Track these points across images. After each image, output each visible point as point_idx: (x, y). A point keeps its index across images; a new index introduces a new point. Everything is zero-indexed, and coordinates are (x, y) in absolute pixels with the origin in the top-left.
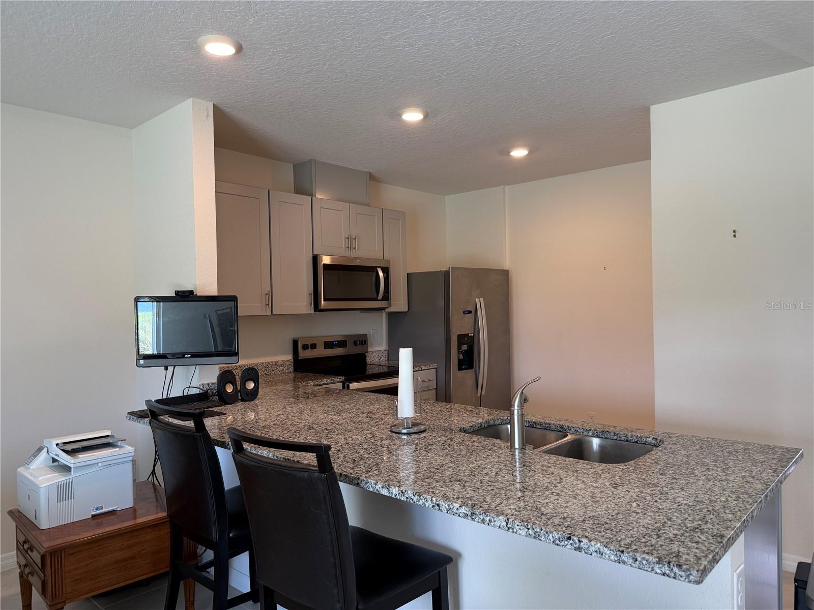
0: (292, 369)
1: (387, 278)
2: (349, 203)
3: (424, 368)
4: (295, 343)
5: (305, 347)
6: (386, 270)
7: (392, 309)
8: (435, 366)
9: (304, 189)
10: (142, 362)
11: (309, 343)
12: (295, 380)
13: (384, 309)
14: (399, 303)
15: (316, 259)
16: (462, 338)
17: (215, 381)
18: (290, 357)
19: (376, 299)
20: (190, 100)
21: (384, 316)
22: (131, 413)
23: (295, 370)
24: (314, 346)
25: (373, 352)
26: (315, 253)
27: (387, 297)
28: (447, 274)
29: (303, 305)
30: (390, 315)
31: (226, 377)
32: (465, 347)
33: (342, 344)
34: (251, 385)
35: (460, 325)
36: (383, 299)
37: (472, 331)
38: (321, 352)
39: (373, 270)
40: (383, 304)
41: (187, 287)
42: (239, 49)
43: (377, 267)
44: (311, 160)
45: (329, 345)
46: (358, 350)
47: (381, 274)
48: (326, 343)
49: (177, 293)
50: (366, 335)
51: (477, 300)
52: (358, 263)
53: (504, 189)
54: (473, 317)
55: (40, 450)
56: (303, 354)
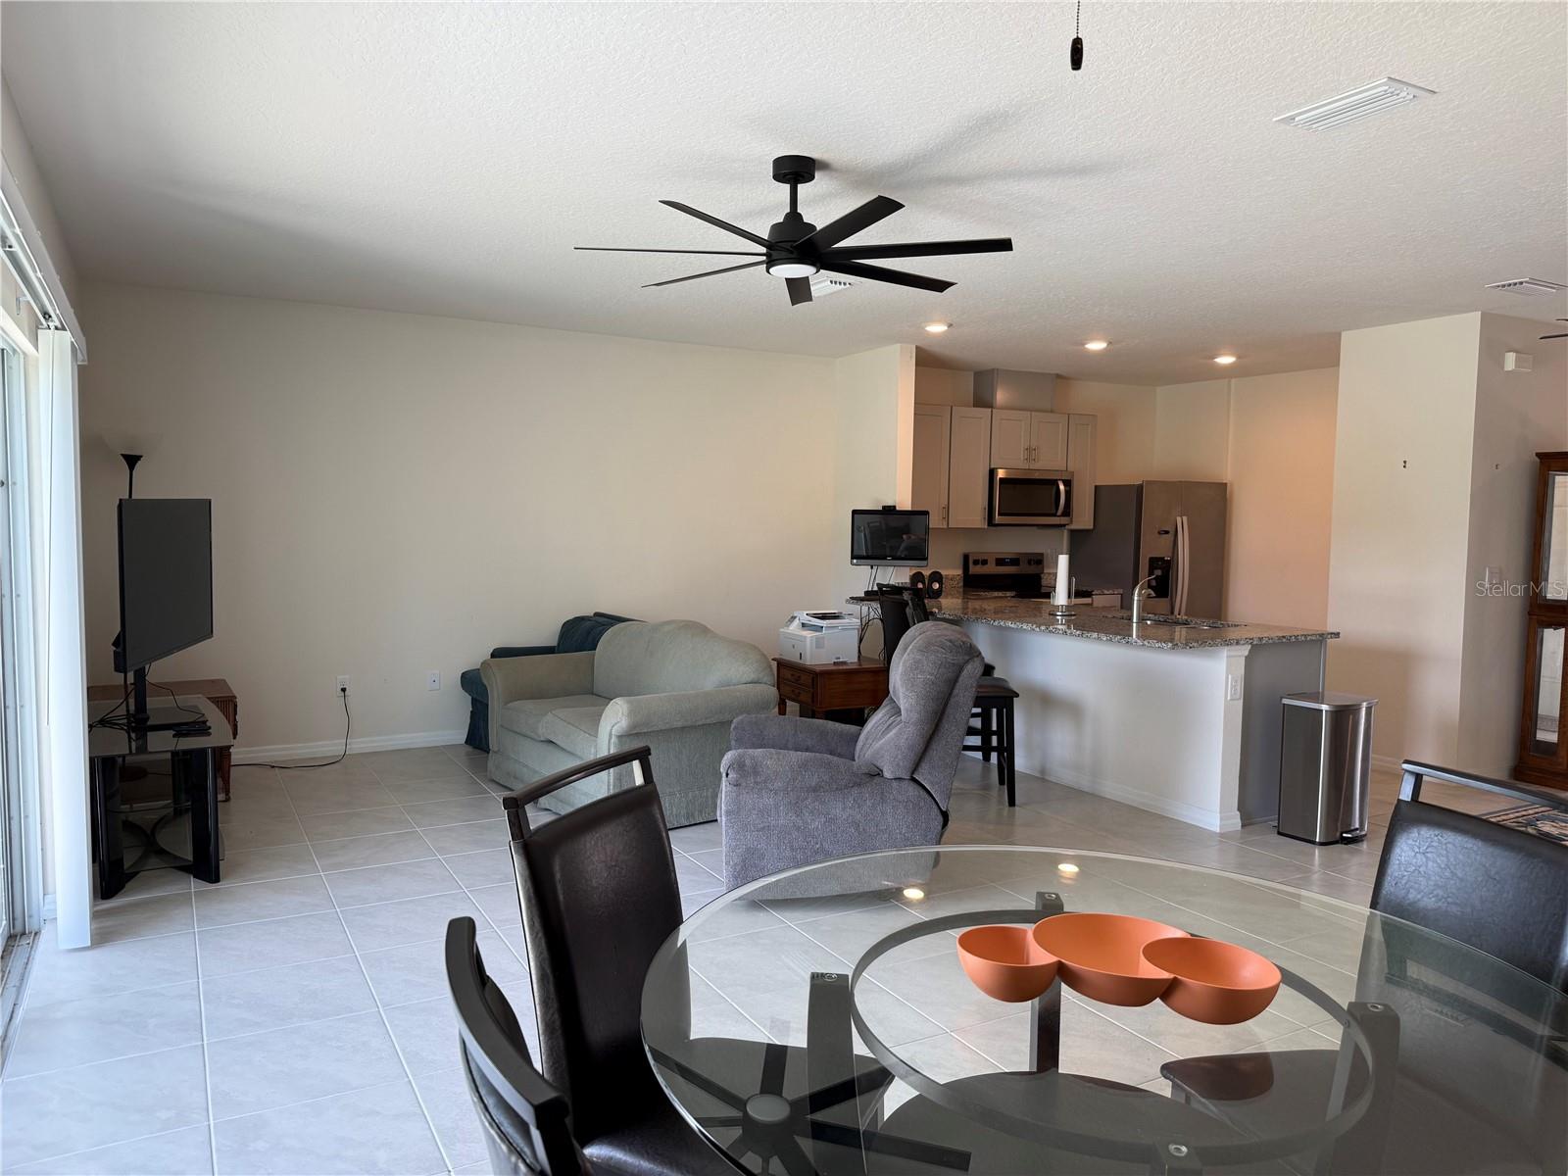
0: (961, 584)
1: (1068, 493)
2: (1031, 411)
3: (1106, 592)
4: (966, 557)
5: (976, 562)
6: (1068, 483)
7: (1073, 527)
8: (1121, 591)
9: (983, 401)
10: (855, 561)
11: (980, 558)
12: (965, 593)
13: (1064, 525)
14: (1083, 519)
15: (992, 473)
16: (1154, 563)
17: (908, 581)
18: (960, 572)
19: (1055, 515)
20: (899, 345)
21: (1066, 533)
22: (852, 598)
23: (965, 585)
24: (985, 562)
25: (1049, 574)
26: (992, 467)
27: (1067, 512)
28: (1140, 488)
29: (978, 520)
30: (1072, 532)
31: (917, 577)
32: (1158, 572)
33: (1015, 562)
34: (936, 586)
35: (1153, 546)
36: (1063, 515)
37: (1170, 554)
38: (991, 569)
39: (1055, 483)
40: (1064, 520)
41: (890, 503)
42: (950, 326)
43: (1057, 480)
44: (993, 369)
45: (1000, 562)
46: (1032, 570)
47: (1062, 487)
48: (997, 559)
49: (884, 507)
50: (1042, 554)
51: (1179, 519)
52: (1036, 476)
53: (1230, 381)
54: (1172, 539)
55: (794, 618)
56: (974, 570)
